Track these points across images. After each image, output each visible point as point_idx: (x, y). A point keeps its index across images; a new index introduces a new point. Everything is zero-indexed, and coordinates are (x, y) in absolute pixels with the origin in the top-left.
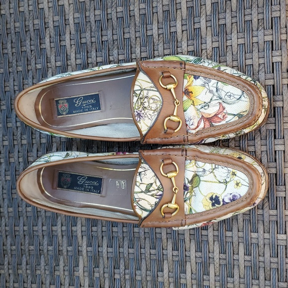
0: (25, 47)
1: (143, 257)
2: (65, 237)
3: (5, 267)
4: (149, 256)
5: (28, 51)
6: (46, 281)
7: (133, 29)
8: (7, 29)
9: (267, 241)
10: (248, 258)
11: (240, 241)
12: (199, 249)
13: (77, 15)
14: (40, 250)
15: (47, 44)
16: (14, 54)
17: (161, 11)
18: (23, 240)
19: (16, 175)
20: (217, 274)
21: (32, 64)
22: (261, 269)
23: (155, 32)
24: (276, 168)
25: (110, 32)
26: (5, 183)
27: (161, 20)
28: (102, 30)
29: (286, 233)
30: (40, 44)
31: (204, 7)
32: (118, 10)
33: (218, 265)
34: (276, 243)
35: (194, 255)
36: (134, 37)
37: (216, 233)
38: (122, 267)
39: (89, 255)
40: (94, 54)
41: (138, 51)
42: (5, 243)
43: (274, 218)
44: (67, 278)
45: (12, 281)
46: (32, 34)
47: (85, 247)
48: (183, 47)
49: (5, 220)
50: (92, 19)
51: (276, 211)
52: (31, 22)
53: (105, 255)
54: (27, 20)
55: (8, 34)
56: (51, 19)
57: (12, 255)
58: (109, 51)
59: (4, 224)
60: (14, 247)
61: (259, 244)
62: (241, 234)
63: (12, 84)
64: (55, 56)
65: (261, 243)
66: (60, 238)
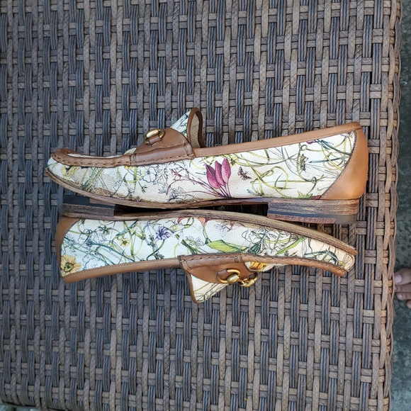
0: (55, 57)
1: (194, 333)
2: (94, 305)
3: (11, 342)
4: (202, 332)
5: (60, 62)
6: (64, 361)
7: (199, 44)
8: (32, 32)
9: (350, 318)
10: (325, 338)
11: (317, 316)
12: (265, 325)
13: (127, 21)
14: (60, 321)
15: (85, 55)
16: (40, 65)
17: (236, 25)
18: (37, 307)
19: (33, 222)
20: (287, 357)
21: (64, 80)
22: (341, 352)
23: (227, 50)
24: (367, 228)
25: (168, 46)
26: (17, 231)
27: (235, 36)
28: (158, 43)
29: (373, 309)
30: (76, 55)
31: (290, 24)
32: (181, 19)
33: (288, 346)
34: (361, 320)
35: (259, 332)
36: (199, 55)
37: (288, 306)
38: (167, 345)
39: (124, 328)
40: (146, 72)
41: (203, 73)
42: (13, 311)
43: (361, 290)
44: (93, 358)
45: (19, 360)
46: (66, 41)
47: (120, 318)
48: (261, 72)
49: (15, 280)
50: (147, 27)
51: (363, 281)
52: (65, 25)
53: (145, 329)
54: (60, 22)
55: (33, 38)
56: (93, 23)
57: (21, 326)
58: (166, 70)
59: (12, 285)
60: (24, 316)
61: (341, 321)
62: (318, 308)
63: (35, 104)
64: (95, 71)
65: (343, 320)
66: (88, 306)
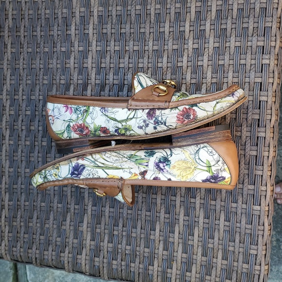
0: (52, 32)
1: (139, 217)
2: (73, 197)
3: (18, 220)
4: (144, 217)
5: (55, 35)
6: (53, 234)
7: (148, 25)
8: (38, 14)
9: (244, 211)
10: (227, 223)
11: (222, 209)
12: (187, 214)
13: (101, 9)
14: (50, 207)
15: (73, 31)
16: (42, 36)
17: (174, 12)
18: (36, 197)
19: (35, 141)
20: (201, 235)
21: (58, 47)
22: (237, 233)
23: (167, 29)
24: (257, 151)
25: (128, 26)
26: (24, 147)
27: (172, 20)
28: (121, 23)
29: (260, 205)
30: (66, 30)
31: (209, 13)
32: (137, 8)
33: (201, 228)
34: (251, 212)
35: (182, 218)
36: (148, 32)
37: (202, 201)
38: (121, 225)
39: (93, 213)
40: (112, 43)
41: (151, 44)
42: (19, 199)
43: (252, 192)
44: (72, 232)
45: (22, 232)
46: (60, 21)
47: (90, 206)
48: (189, 44)
49: (22, 179)
50: (114, 13)
51: (253, 186)
52: (60, 10)
53: (107, 214)
54: (56, 8)
55: (38, 19)
56: (78, 10)
57: (25, 210)
58: (126, 42)
59: (20, 182)
60: (27, 203)
61: (238, 212)
62: (223, 204)
63: (38, 62)
64: (79, 42)
65: (239, 212)
66: (69, 197)
